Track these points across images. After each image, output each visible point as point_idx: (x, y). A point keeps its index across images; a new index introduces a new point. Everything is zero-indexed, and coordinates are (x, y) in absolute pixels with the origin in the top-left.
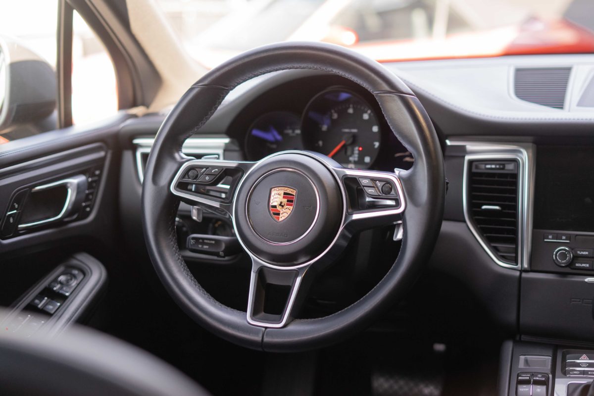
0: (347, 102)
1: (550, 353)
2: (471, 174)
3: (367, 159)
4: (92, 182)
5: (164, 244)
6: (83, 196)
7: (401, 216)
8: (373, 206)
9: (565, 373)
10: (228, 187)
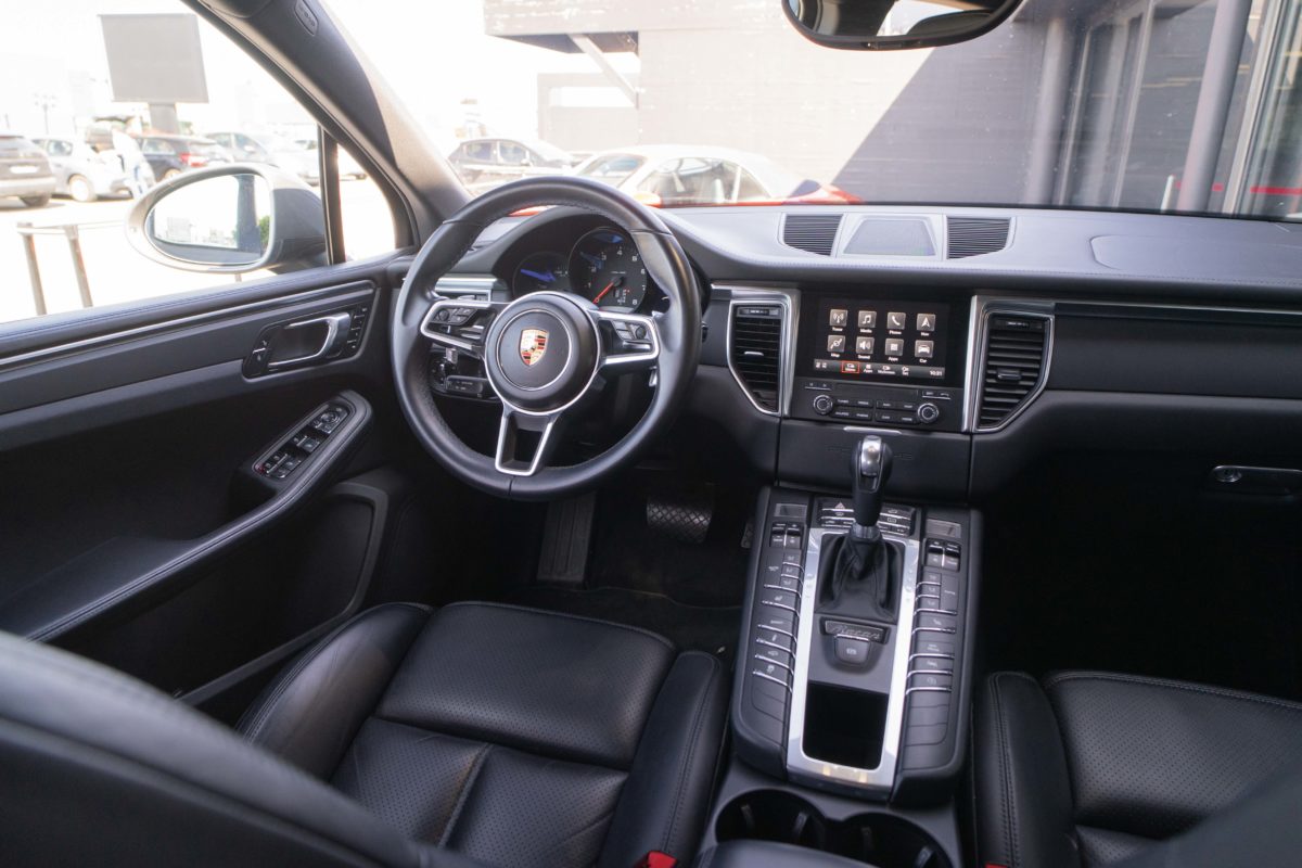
0: (618, 244)
1: (807, 502)
2: (735, 320)
3: (635, 302)
4: (357, 319)
5: (414, 386)
6: (346, 333)
7: (655, 362)
8: (630, 350)
9: (820, 524)
10: (482, 328)
